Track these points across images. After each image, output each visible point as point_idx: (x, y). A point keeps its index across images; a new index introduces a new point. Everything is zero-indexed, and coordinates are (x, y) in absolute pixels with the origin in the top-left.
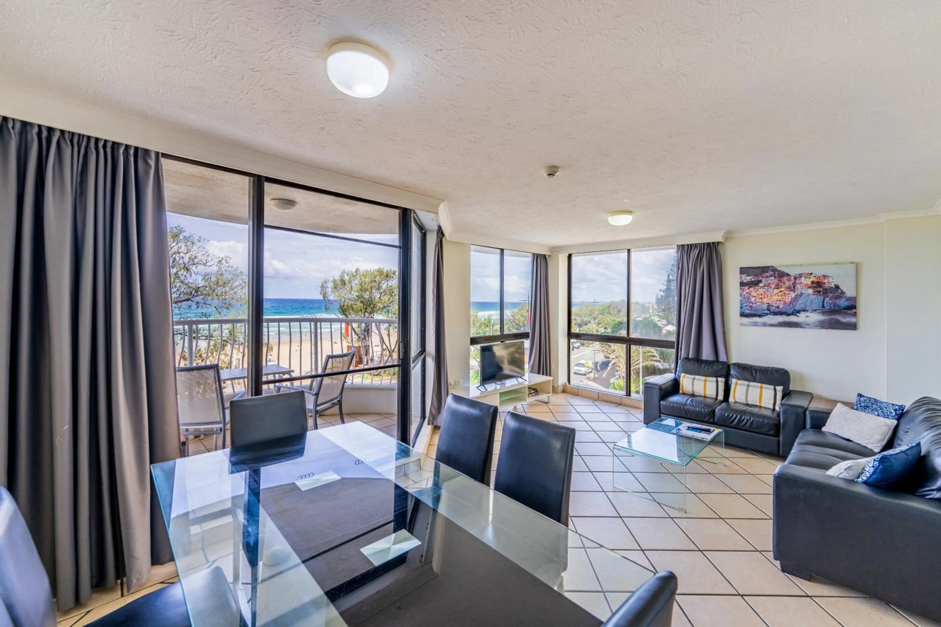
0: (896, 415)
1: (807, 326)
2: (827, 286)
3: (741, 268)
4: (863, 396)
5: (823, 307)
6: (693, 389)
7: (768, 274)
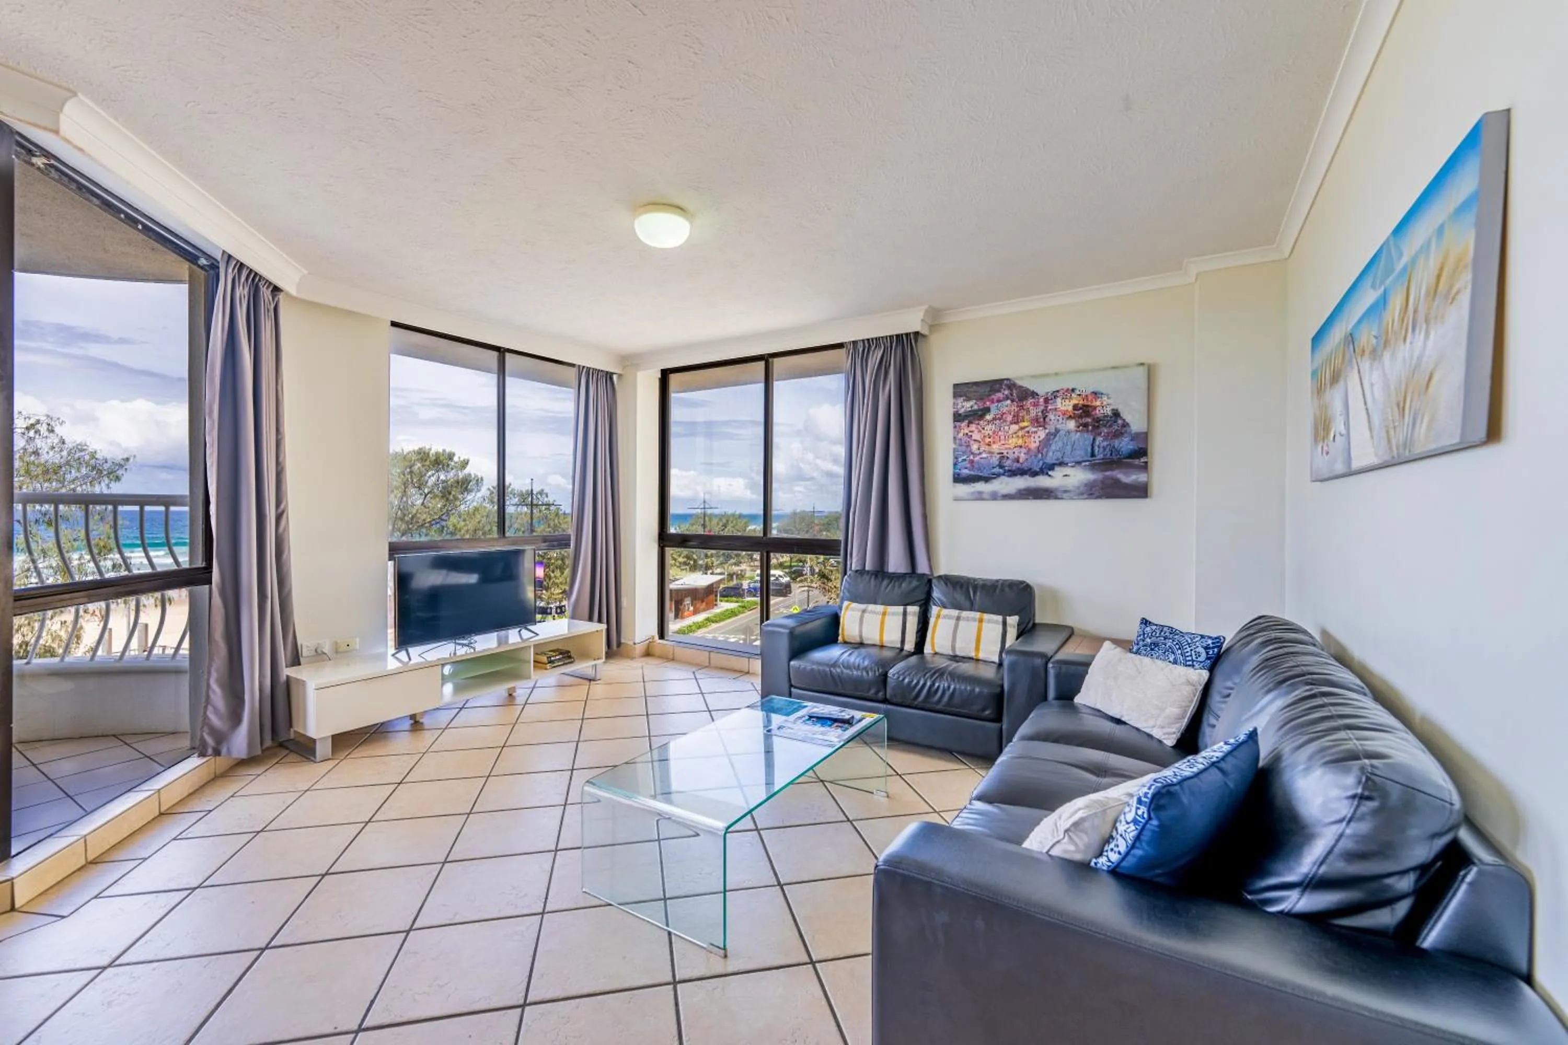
0: (1208, 658)
1: (1065, 495)
2: (1099, 413)
3: (956, 386)
4: (1150, 623)
5: (1093, 455)
6: (861, 631)
7: (1000, 395)
